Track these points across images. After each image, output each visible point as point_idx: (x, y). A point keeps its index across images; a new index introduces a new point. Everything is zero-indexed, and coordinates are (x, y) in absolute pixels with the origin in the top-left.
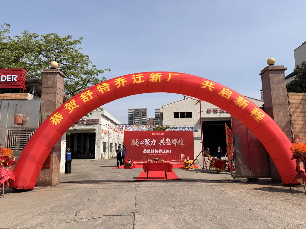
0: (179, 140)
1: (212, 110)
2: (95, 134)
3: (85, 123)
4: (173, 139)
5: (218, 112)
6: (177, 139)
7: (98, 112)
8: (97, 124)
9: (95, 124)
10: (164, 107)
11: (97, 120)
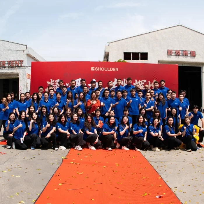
0: (149, 82)
1: (174, 52)
2: (18, 79)
3: (7, 65)
4: (136, 80)
5: (181, 55)
6: (145, 81)
7: (23, 51)
8: (21, 66)
9: (18, 66)
10: (110, 44)
11: (20, 61)
